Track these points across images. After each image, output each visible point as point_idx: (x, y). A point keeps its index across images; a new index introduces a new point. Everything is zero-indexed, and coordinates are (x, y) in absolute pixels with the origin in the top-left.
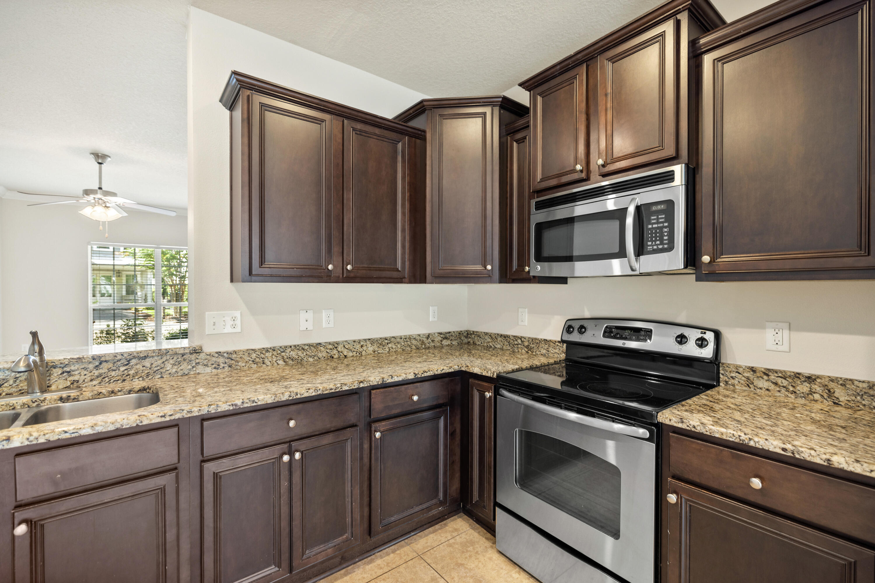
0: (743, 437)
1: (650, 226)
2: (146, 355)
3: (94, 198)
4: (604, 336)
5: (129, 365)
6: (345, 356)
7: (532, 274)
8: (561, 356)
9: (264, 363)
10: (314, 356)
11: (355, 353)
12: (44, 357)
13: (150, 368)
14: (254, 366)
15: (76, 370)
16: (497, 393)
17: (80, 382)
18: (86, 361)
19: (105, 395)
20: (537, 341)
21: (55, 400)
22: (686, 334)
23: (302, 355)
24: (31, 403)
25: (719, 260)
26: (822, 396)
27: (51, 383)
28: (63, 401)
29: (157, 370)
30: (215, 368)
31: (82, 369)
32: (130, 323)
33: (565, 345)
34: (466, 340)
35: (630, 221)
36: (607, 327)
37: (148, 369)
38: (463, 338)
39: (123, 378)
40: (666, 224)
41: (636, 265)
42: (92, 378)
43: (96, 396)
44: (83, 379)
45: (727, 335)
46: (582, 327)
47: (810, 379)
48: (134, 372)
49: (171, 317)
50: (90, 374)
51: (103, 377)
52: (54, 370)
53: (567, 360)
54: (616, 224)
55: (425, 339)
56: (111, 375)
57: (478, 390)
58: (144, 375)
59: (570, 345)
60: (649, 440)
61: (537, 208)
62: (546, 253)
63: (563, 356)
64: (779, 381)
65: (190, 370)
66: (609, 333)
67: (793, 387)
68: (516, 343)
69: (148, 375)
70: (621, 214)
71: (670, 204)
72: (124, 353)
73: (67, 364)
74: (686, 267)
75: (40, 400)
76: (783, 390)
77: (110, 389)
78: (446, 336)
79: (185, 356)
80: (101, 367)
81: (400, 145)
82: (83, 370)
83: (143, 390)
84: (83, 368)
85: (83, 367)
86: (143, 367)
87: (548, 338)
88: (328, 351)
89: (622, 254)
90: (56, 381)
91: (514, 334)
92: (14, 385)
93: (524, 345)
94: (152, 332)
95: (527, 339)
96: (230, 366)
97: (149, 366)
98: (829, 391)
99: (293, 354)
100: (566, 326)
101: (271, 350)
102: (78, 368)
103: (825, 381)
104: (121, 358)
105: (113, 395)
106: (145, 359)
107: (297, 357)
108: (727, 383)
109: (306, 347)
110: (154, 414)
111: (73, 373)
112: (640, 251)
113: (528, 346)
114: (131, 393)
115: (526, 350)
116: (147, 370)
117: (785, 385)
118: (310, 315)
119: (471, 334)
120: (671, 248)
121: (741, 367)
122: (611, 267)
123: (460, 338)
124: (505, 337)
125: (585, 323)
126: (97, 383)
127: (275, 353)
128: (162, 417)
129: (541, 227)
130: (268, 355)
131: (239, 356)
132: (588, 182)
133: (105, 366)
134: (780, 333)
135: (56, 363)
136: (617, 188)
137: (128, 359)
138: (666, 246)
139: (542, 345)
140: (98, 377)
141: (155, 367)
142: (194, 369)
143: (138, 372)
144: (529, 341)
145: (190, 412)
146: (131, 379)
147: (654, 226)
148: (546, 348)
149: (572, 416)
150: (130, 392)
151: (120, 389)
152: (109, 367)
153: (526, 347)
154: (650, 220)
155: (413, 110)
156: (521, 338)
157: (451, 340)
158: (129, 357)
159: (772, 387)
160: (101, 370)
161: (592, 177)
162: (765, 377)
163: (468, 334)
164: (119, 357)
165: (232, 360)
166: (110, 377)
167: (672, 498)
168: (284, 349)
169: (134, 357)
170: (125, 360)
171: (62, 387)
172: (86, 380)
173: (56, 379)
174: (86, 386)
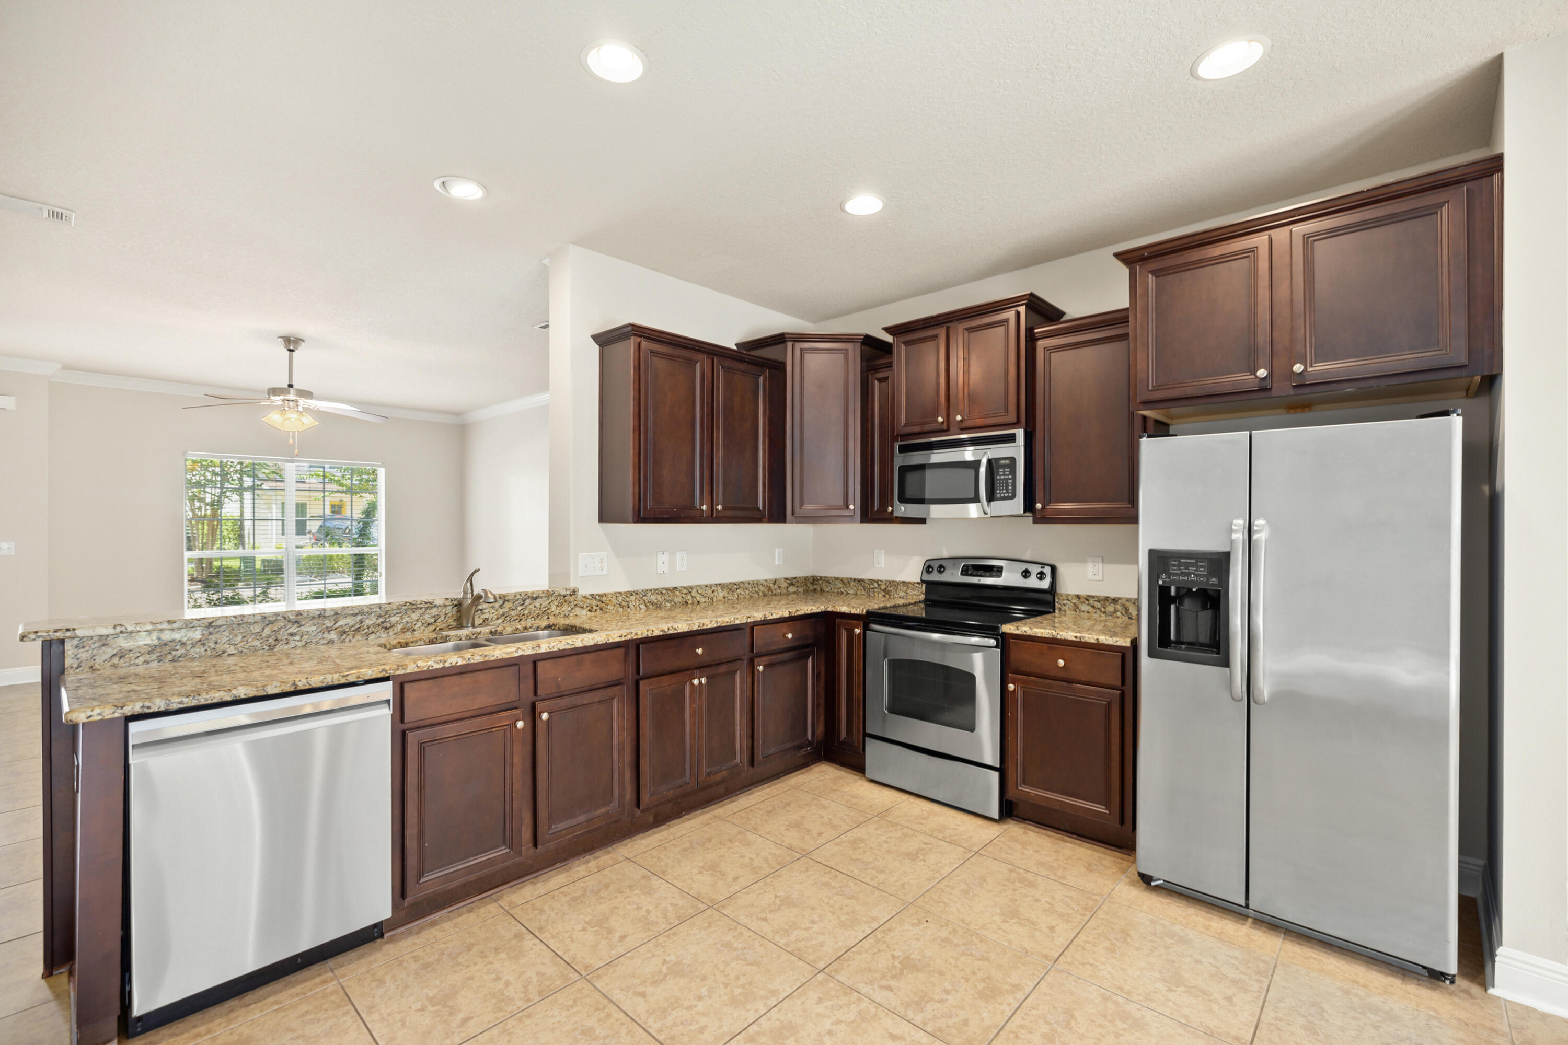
0: (1054, 633)
1: (998, 477)
4: (962, 574)
6: (698, 602)
7: (895, 514)
8: (920, 597)
9: (628, 607)
10: (671, 601)
11: (707, 599)
14: (621, 610)
16: (866, 628)
17: (489, 620)
20: (895, 583)
22: (1030, 570)
23: (661, 600)
24: (472, 635)
25: (1048, 507)
26: (1122, 613)
30: (589, 611)
33: (924, 586)
34: (811, 587)
35: (983, 470)
36: (964, 566)
38: (809, 585)
40: (1010, 477)
41: (988, 510)
45: (1062, 569)
46: (941, 566)
47: (1115, 601)
50: (496, 613)
53: (926, 600)
54: (972, 472)
55: (772, 585)
57: (845, 629)
59: (929, 584)
60: (996, 647)
61: (900, 451)
62: (909, 494)
63: (922, 597)
64: (1096, 604)
65: (570, 611)
66: (965, 571)
67: (1104, 608)
68: (872, 586)
70: (975, 465)
71: (1013, 460)
74: (1025, 512)
76: (1098, 611)
78: (792, 582)
80: (505, 605)
81: (761, 379)
86: (535, 607)
87: (907, 580)
88: (683, 595)
89: (976, 499)
91: (870, 578)
93: (880, 589)
95: (884, 582)
96: (601, 609)
97: (539, 606)
98: (1126, 609)
99: (653, 598)
100: (926, 567)
101: (634, 594)
103: (1123, 602)
107: (656, 601)
108: (1060, 609)
109: (664, 591)
112: (991, 498)
113: (885, 589)
115: (883, 593)
117: (1099, 607)
118: (665, 558)
119: (818, 580)
120: (1013, 496)
121: (1070, 595)
122: (967, 510)
123: (806, 585)
124: (859, 581)
125: (944, 563)
127: (638, 597)
129: (904, 470)
130: (632, 598)
131: (608, 599)
132: (949, 433)
133: (507, 605)
134: (1096, 566)
136: (975, 442)
138: (1010, 495)
139: (901, 587)
140: (502, 616)
142: (573, 611)
144: (886, 584)
145: (636, 634)
147: (1002, 477)
148: (904, 590)
149: (936, 636)
153: (883, 591)
154: (998, 472)
155: (771, 339)
156: (877, 582)
157: (797, 587)
159: (1091, 609)
161: (952, 429)
162: (1087, 602)
163: (814, 580)
164: (518, 597)
165: (603, 602)
167: (1011, 687)
168: (645, 593)
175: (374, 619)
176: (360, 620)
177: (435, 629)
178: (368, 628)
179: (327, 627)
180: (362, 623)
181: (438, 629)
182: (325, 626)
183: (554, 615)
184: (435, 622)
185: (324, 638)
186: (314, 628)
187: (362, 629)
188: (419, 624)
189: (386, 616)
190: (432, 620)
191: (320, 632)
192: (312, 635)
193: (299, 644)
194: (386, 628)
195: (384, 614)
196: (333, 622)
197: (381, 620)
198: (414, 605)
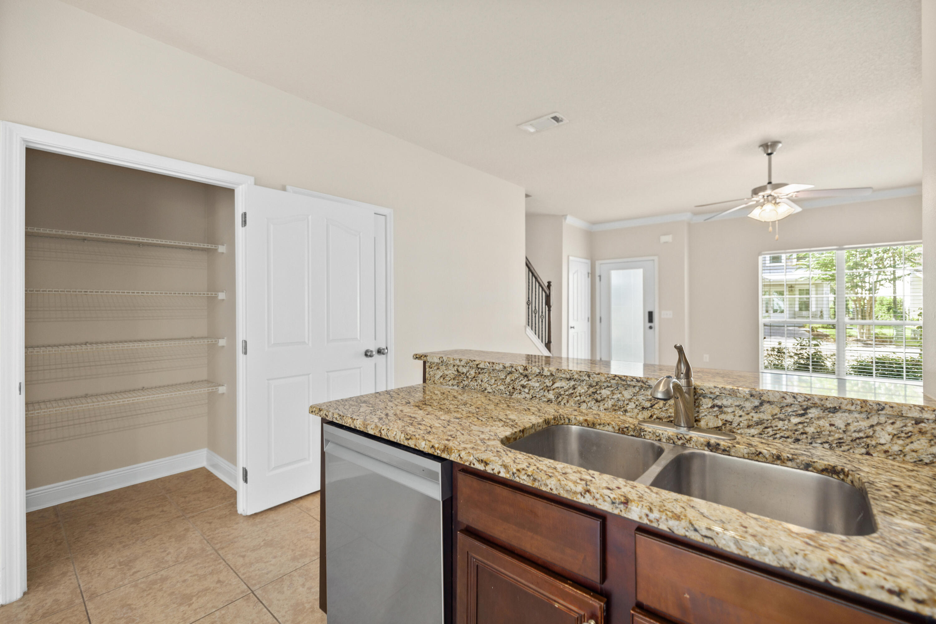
2: (836, 405)
3: (764, 196)
5: (806, 416)
12: (692, 381)
13: (844, 431)
15: (730, 407)
18: (742, 396)
19: (766, 459)
21: (702, 444)
27: (700, 417)
28: (710, 448)
29: (859, 438)
31: (736, 406)
32: (804, 343)
37: (841, 431)
39: (796, 436)
42: (750, 424)
43: (753, 456)
44: (738, 421)
48: (815, 431)
49: (854, 338)
50: (747, 417)
51: (765, 425)
52: (703, 400)
56: (776, 426)
58: (832, 441)
69: (840, 444)
72: (797, 394)
73: (718, 396)
75: (685, 439)
77: (774, 452)
79: (923, 424)
80: (762, 409)
82: (737, 408)
83: (831, 471)
84: (738, 406)
85: (738, 404)
86: (831, 425)
90: (706, 415)
92: (664, 409)
94: (832, 355)
97: (842, 426)
102: (731, 404)
104: (792, 402)
105: (779, 462)
106: (834, 413)
110: (871, 576)
111: (725, 409)
114: (811, 469)
116: (839, 433)
126: (756, 433)
128: (891, 592)
135: (706, 392)
137: (805, 407)
140: (757, 424)
141: (855, 431)
143: (821, 432)
146: (810, 441)
150: (807, 467)
151: (790, 456)
152: (774, 413)
158: (806, 403)
160: (762, 414)
164: (789, 400)
166: (775, 428)
169: (815, 405)
170: (799, 406)
171: (713, 426)
172: (741, 424)
173: (706, 413)
174: (741, 434)
175: (585, 387)
176: (573, 386)
177: (651, 416)
178: (580, 396)
179: (547, 386)
180: (574, 389)
181: (655, 417)
182: (545, 385)
183: (886, 452)
184: (651, 407)
185: (544, 396)
186: (537, 385)
187: (574, 395)
188: (632, 405)
189: (597, 387)
190: (648, 404)
191: (542, 389)
192: (536, 391)
193: (527, 396)
194: (597, 401)
195: (594, 384)
196: (551, 382)
197: (592, 390)
198: (624, 380)
